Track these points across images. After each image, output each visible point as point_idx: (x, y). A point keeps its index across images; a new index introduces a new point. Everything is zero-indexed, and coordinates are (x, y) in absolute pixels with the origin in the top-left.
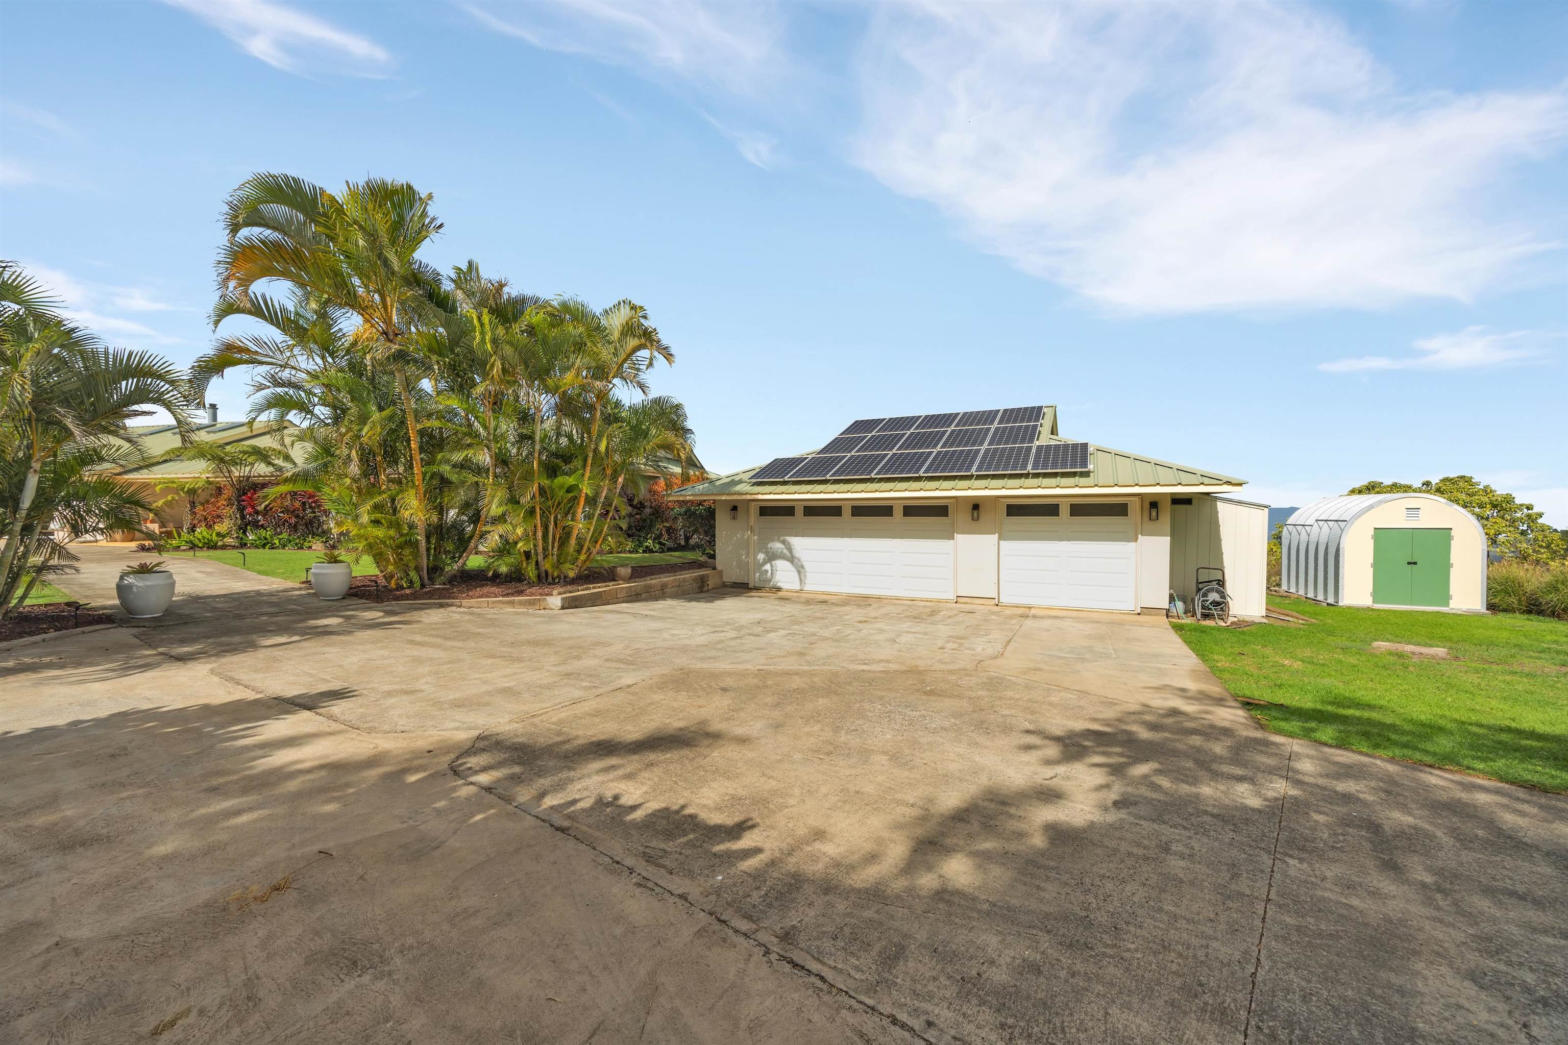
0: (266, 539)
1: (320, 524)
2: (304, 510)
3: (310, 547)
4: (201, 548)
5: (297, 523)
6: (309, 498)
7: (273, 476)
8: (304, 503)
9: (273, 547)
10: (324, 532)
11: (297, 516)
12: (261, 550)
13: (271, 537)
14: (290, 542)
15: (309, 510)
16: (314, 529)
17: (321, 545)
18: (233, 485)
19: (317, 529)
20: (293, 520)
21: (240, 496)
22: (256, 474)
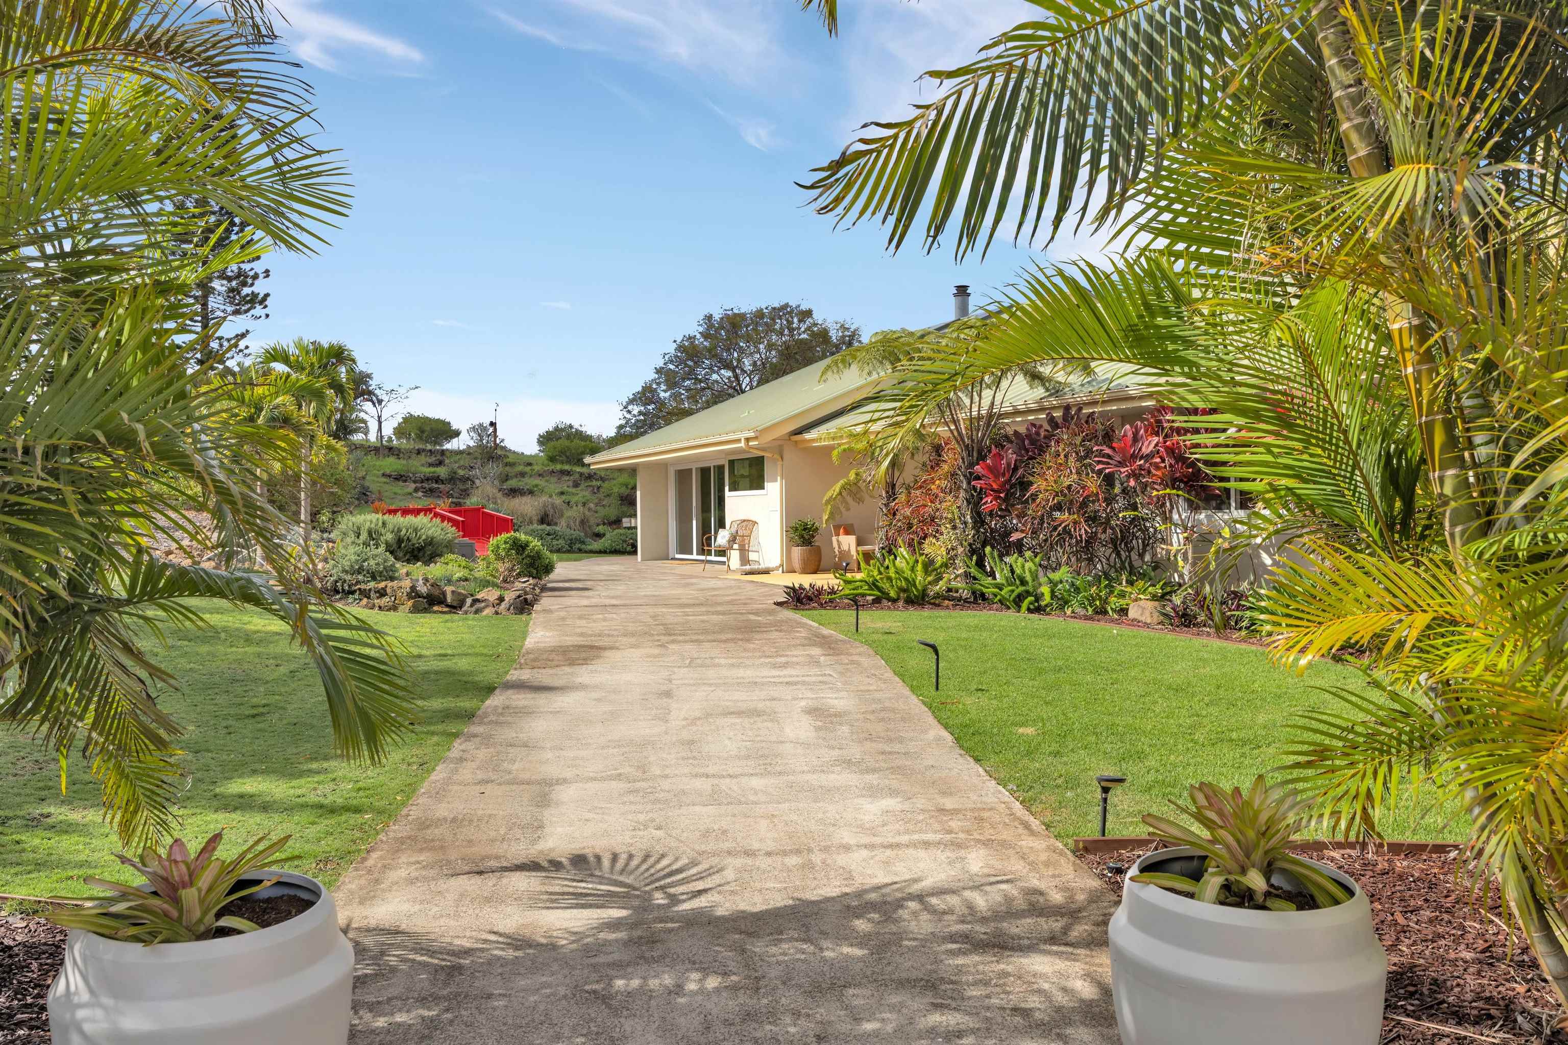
0: (1023, 582)
1: (1149, 542)
2: (1109, 500)
3: (1123, 611)
4: (894, 601)
5: (1091, 539)
6: (1121, 464)
7: (1041, 410)
8: (1109, 480)
9: (1038, 609)
10: (1157, 565)
11: (1093, 519)
12: (1011, 614)
13: (1035, 577)
14: (1077, 590)
15: (1121, 502)
16: (1134, 556)
17: (1150, 605)
18: (960, 439)
19: (1141, 556)
20: (1084, 530)
21: (971, 465)
22: (1007, 408)
